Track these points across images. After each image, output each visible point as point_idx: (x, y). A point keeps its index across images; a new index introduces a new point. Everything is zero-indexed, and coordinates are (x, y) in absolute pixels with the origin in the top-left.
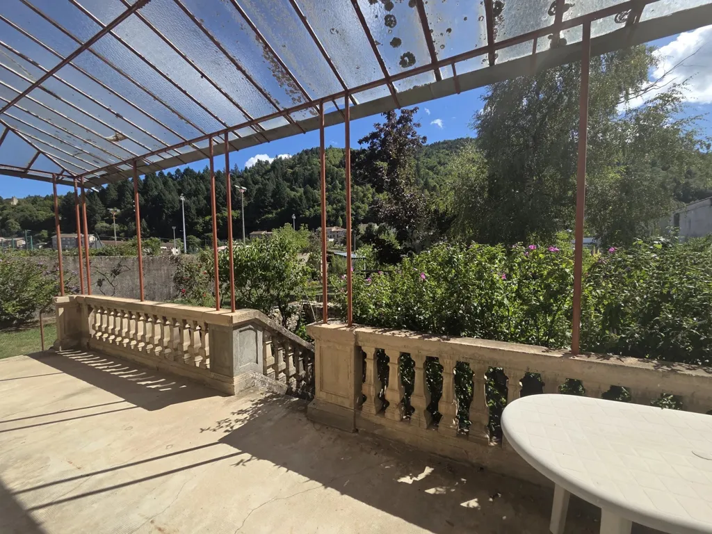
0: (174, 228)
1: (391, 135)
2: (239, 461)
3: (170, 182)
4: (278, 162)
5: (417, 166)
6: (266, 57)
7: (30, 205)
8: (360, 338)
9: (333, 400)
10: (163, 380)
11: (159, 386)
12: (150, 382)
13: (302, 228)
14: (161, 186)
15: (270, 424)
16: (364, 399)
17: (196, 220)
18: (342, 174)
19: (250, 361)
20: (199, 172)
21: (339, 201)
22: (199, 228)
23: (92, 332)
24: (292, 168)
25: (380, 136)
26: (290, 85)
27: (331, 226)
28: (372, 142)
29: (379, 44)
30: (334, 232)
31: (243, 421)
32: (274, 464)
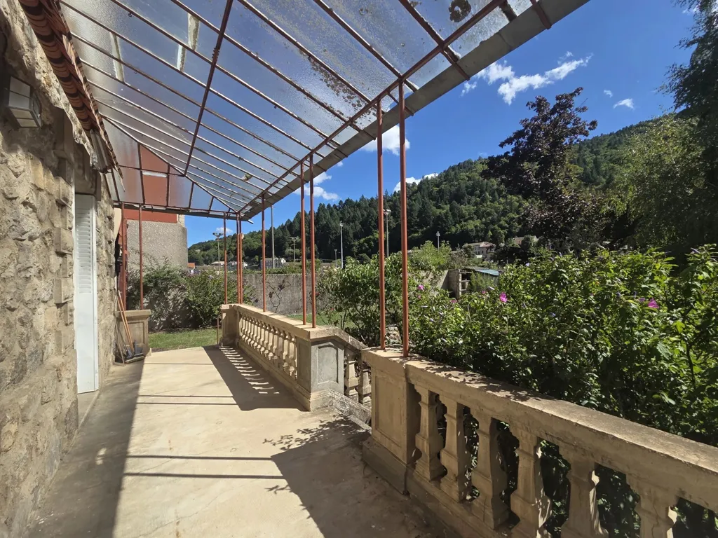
0: (336, 250)
1: (540, 129)
2: (275, 486)
3: (335, 213)
4: (425, 182)
5: (595, 162)
6: (314, 69)
7: (250, 239)
8: (411, 375)
9: (386, 443)
10: (267, 383)
11: (261, 388)
12: (257, 383)
13: (443, 245)
14: (328, 216)
15: (323, 453)
16: (419, 454)
17: (353, 243)
18: (493, 185)
19: (330, 379)
20: (356, 201)
21: (489, 214)
22: (355, 250)
23: (241, 334)
24: (437, 186)
25: (527, 133)
26: (345, 91)
27: (479, 242)
28: (517, 142)
29: (416, 3)
30: (483, 248)
31: (302, 441)
32: (301, 503)
